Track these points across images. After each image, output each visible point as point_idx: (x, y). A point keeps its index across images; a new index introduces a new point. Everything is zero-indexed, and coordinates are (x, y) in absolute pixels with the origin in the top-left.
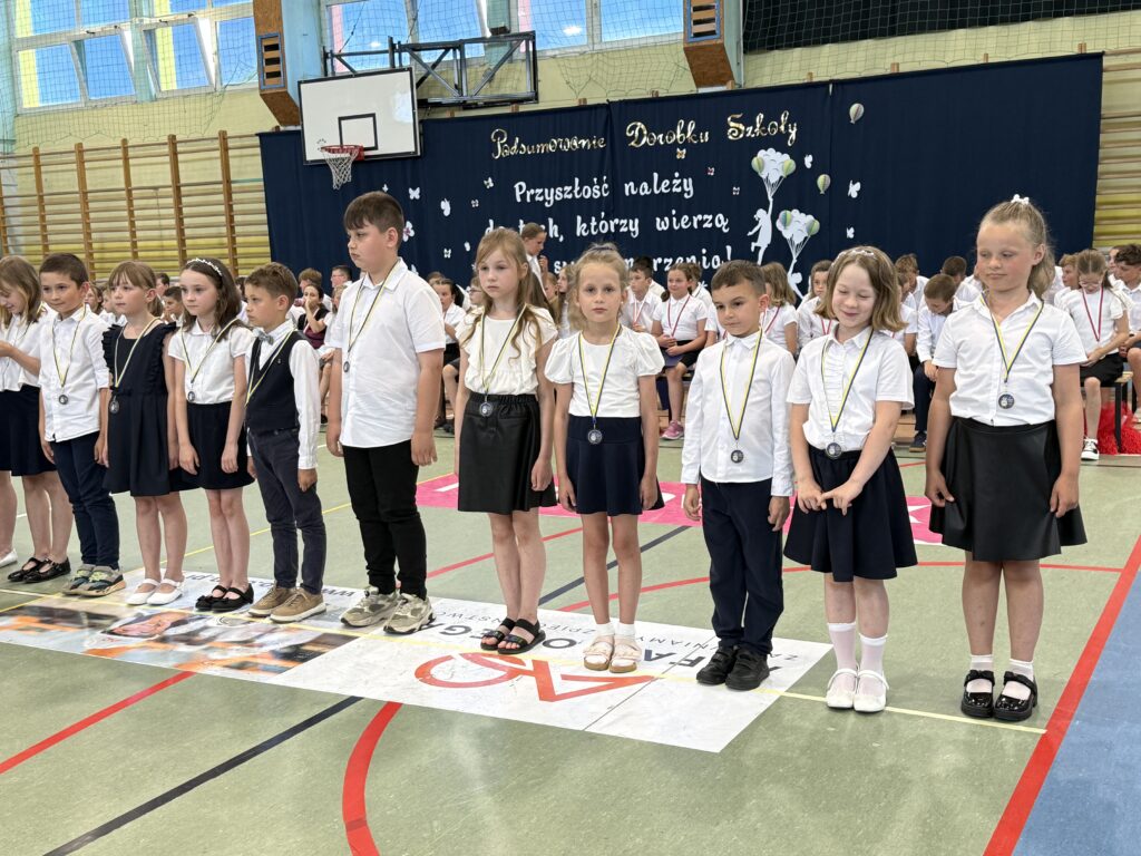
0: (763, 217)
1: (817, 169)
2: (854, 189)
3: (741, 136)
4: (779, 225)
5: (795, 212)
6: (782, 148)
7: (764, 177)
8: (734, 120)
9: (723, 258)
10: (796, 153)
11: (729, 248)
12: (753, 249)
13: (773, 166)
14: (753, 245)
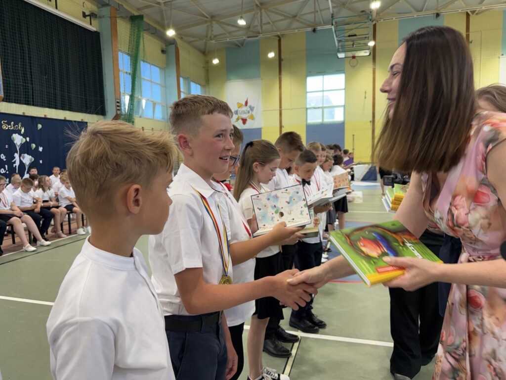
0: (17, 155)
1: (32, 141)
2: (41, 149)
3: (7, 128)
4: (21, 158)
5: (26, 155)
6: (20, 134)
7: (15, 142)
8: (4, 122)
9: (5, 169)
10: (24, 136)
11: (6, 166)
12: (14, 166)
13: (18, 139)
14: (14, 165)
